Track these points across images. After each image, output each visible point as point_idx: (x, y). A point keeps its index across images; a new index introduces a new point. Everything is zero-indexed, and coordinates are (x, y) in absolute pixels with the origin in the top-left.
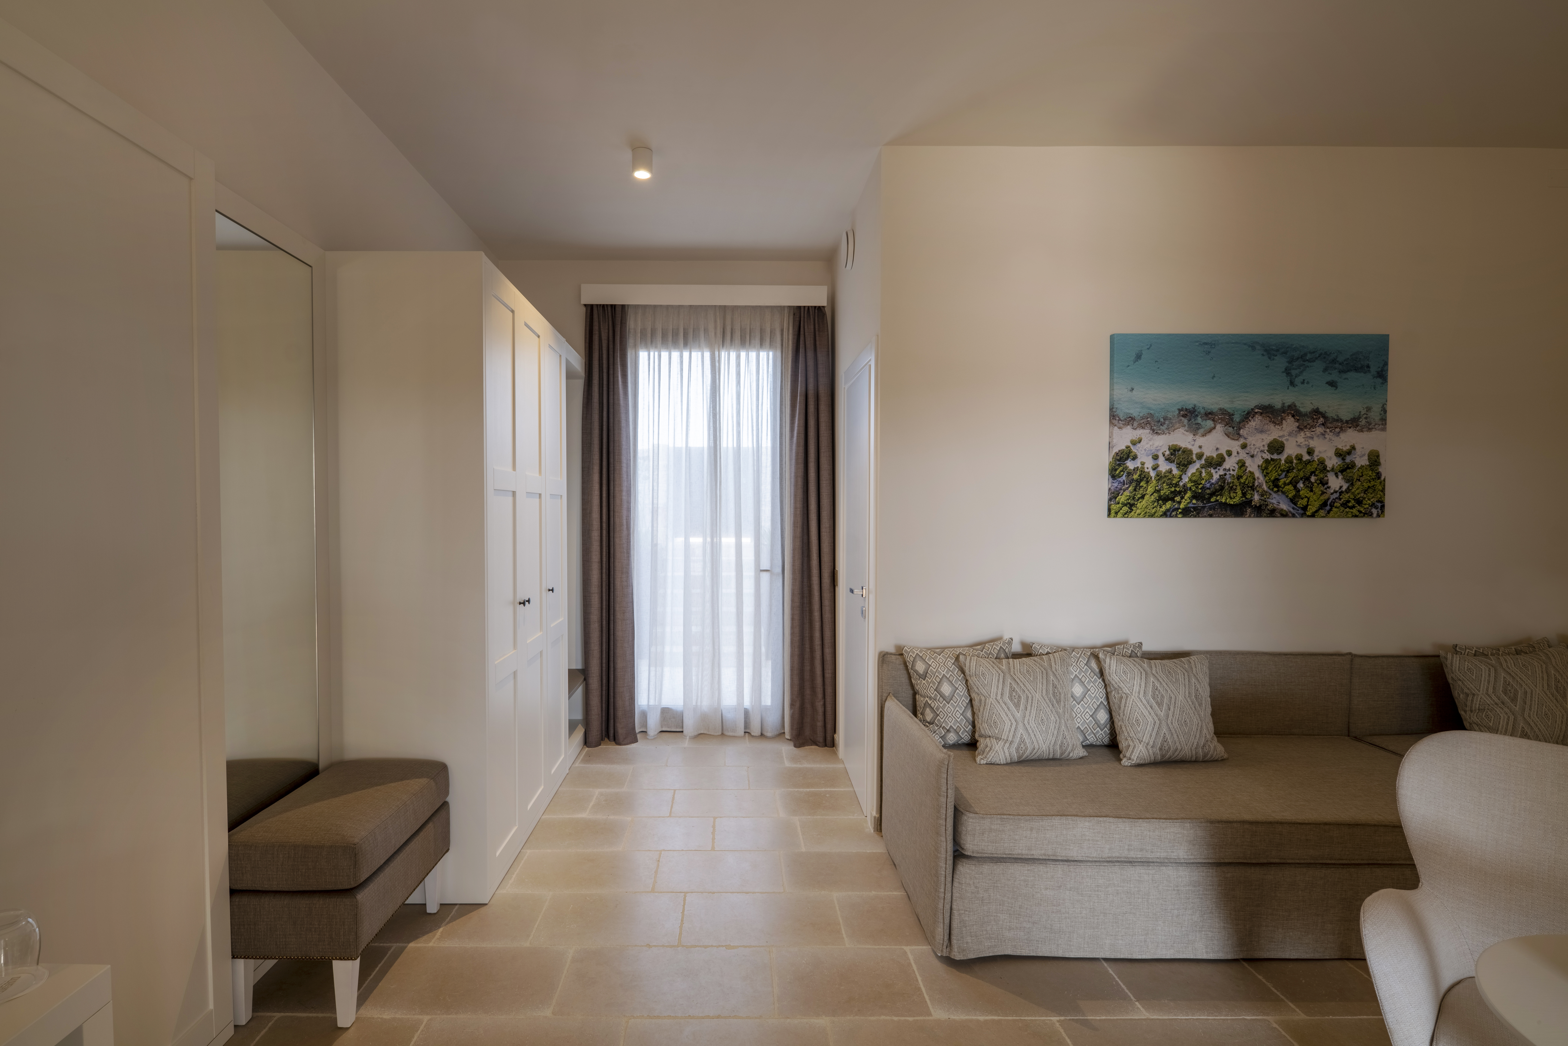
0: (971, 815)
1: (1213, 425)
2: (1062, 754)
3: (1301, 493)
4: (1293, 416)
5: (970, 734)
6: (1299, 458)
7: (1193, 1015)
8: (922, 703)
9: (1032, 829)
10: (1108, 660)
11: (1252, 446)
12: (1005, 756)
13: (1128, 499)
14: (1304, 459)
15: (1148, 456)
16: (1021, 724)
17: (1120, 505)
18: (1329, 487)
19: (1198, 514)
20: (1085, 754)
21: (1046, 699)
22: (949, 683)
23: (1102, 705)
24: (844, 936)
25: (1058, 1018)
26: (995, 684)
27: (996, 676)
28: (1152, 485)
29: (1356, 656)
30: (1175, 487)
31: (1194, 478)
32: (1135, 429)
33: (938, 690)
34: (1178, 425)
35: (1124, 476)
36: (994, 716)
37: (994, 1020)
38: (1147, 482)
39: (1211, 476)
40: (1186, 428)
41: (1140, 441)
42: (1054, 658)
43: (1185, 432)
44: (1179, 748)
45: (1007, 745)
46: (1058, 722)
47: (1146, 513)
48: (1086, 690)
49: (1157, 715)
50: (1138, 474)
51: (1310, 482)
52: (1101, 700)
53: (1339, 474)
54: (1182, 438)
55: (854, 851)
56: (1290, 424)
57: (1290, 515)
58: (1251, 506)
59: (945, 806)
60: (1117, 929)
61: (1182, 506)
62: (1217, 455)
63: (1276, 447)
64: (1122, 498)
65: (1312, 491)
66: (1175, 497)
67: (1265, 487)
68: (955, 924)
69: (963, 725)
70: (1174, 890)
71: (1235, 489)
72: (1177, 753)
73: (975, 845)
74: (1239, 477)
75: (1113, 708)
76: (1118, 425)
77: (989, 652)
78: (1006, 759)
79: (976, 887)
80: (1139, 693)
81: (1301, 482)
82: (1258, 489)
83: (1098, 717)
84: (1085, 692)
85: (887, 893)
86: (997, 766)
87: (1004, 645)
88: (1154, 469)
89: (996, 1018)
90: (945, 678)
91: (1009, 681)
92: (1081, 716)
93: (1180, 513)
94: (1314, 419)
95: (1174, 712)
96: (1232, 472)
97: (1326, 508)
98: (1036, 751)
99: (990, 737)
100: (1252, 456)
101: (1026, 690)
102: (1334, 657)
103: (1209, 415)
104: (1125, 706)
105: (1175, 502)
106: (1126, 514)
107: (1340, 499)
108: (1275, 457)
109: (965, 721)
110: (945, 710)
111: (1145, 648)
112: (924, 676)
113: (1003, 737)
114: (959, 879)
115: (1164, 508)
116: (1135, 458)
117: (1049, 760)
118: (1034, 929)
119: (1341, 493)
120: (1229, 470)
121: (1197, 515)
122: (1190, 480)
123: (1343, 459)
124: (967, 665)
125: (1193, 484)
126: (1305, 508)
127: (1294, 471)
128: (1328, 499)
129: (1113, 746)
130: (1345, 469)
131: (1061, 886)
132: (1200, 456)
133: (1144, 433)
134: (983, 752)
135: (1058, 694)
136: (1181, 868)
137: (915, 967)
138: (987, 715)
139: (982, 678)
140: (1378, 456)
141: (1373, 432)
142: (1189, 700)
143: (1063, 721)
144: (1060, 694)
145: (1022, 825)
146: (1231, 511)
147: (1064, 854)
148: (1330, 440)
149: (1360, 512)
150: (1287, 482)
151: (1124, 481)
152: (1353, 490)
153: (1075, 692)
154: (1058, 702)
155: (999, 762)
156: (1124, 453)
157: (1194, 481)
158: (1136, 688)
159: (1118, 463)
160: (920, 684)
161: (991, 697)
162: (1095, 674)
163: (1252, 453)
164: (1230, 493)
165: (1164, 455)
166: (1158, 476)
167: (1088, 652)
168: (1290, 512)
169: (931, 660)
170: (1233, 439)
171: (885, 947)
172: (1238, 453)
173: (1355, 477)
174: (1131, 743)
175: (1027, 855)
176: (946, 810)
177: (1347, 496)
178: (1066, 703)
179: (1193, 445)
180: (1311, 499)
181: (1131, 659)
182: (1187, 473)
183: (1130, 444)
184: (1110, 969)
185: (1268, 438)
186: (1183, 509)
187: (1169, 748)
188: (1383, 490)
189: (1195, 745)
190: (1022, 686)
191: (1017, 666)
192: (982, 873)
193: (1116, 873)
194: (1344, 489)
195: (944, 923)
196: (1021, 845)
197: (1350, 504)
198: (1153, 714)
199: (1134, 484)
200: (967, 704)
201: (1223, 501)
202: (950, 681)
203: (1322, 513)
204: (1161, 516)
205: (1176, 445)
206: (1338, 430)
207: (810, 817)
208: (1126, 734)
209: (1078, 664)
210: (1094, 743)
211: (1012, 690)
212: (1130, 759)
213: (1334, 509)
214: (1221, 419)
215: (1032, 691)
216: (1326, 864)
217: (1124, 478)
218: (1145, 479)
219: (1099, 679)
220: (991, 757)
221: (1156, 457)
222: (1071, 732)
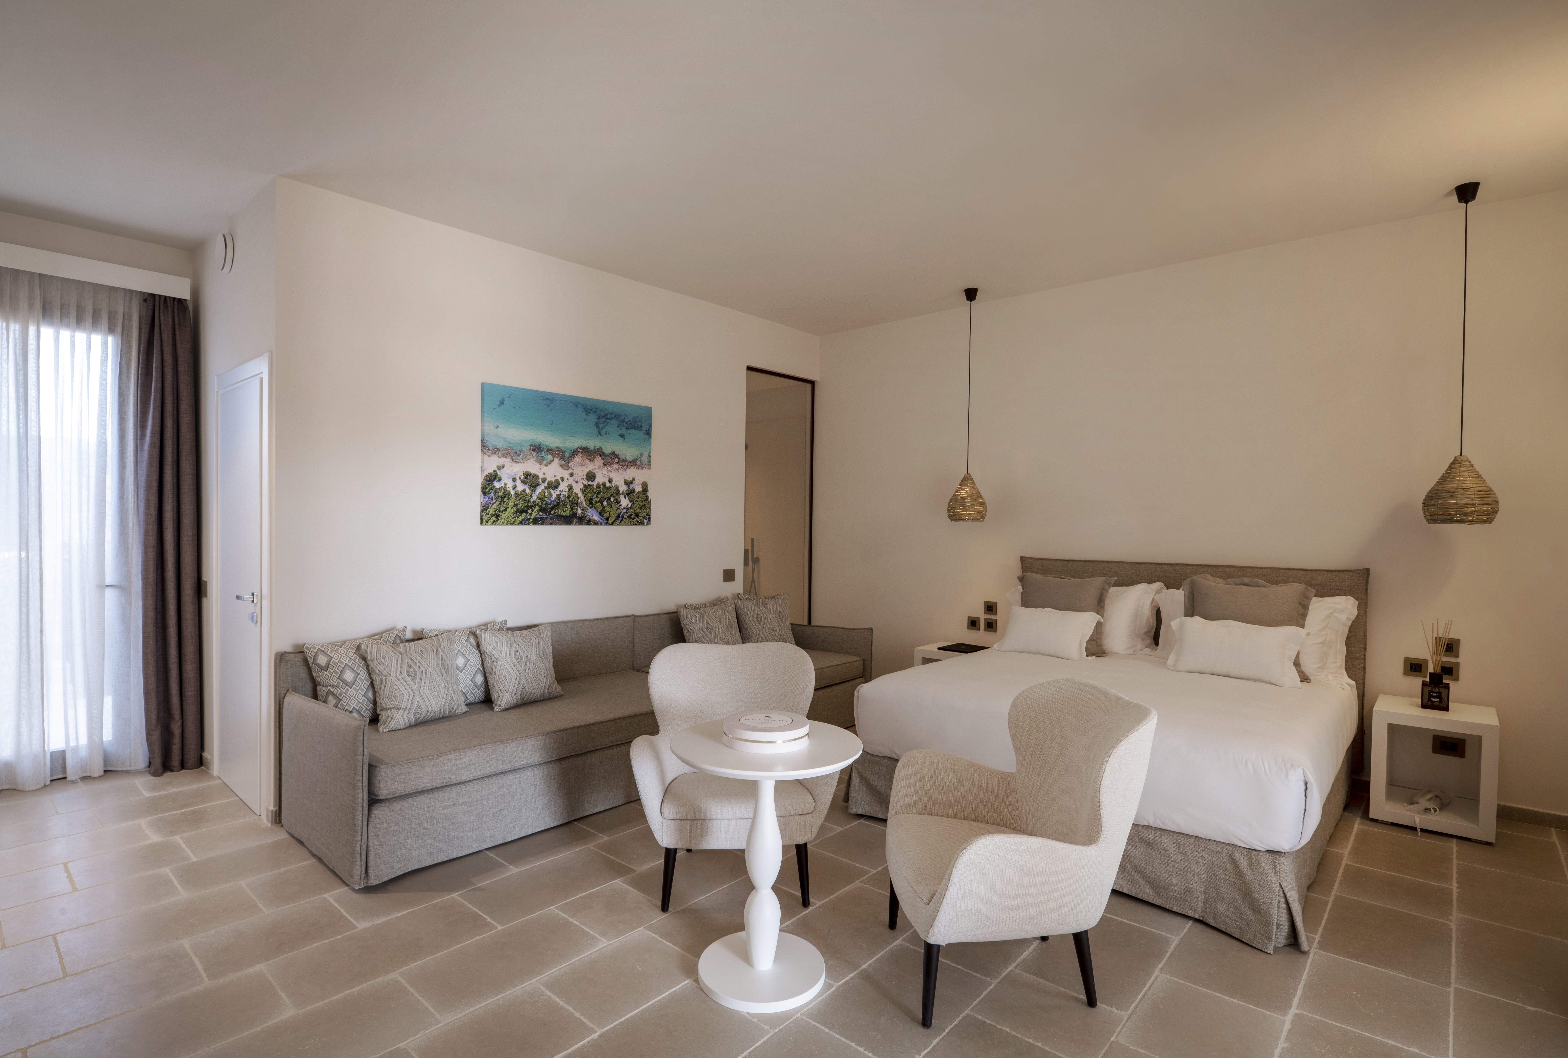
0: (384, 766)
1: (552, 459)
2: (450, 712)
3: (605, 508)
4: (600, 456)
5: (371, 711)
6: (604, 484)
7: (545, 860)
8: (324, 692)
9: (433, 766)
10: (483, 635)
11: (576, 475)
12: (405, 722)
13: (495, 511)
14: (607, 486)
15: (509, 478)
16: (417, 694)
17: (490, 515)
18: (621, 505)
19: (543, 522)
20: (467, 709)
21: (437, 670)
22: (351, 670)
23: (479, 670)
24: (262, 907)
25: (457, 894)
26: (394, 664)
27: (395, 658)
28: (512, 501)
29: (636, 616)
30: (528, 503)
31: (540, 497)
32: (500, 457)
33: (340, 678)
34: (529, 457)
35: (492, 493)
36: (394, 691)
37: (409, 912)
38: (509, 498)
39: (551, 495)
40: (535, 459)
41: (503, 467)
42: (442, 638)
43: (534, 462)
44: (533, 692)
45: (406, 712)
46: (447, 687)
47: (508, 522)
48: (467, 661)
49: (518, 671)
50: (502, 492)
51: (610, 501)
52: (478, 667)
53: (626, 496)
54: (532, 467)
55: (254, 845)
56: (599, 461)
57: (599, 523)
58: (576, 518)
59: (362, 763)
60: (495, 824)
61: (533, 517)
62: (555, 480)
63: (591, 476)
64: (491, 510)
65: (611, 507)
66: (528, 510)
67: (584, 504)
68: (371, 858)
69: (365, 705)
70: (532, 785)
71: (567, 505)
72: (531, 696)
73: (387, 789)
74: (569, 497)
75: (487, 671)
76: (487, 453)
77: (386, 640)
78: (405, 724)
79: (388, 823)
80: (506, 656)
81: (605, 501)
82: (580, 505)
83: (476, 680)
84: (466, 662)
85: (297, 865)
86: (398, 731)
87: (400, 633)
88: (513, 489)
89: (411, 910)
90: (347, 666)
91: (407, 660)
92: (463, 681)
93: (531, 522)
94: (612, 459)
95: (529, 667)
96: (564, 493)
97: (619, 519)
98: (429, 713)
99: (390, 709)
100: (577, 482)
101: (421, 666)
102: (625, 618)
103: (550, 451)
104: (496, 668)
105: (527, 514)
106: (494, 522)
107: (627, 513)
108: (590, 483)
109: (367, 700)
110: (348, 694)
111: (510, 624)
112: (326, 668)
113: (402, 707)
114: (373, 821)
115: (520, 518)
116: (500, 480)
117: (440, 719)
118: (435, 843)
119: (628, 509)
120: (563, 491)
121: (542, 524)
122: (538, 498)
123: (629, 487)
124: (369, 651)
125: (539, 501)
126: (607, 519)
127: (601, 493)
128: (621, 513)
129: (487, 700)
130: (630, 493)
131: (455, 804)
132: (544, 480)
133: (506, 461)
134: (385, 723)
135: (446, 665)
136: (536, 769)
137: (336, 905)
138: (388, 691)
139: (383, 661)
140: (647, 486)
141: (644, 470)
142: (539, 657)
143: (450, 686)
144: (448, 665)
145: (426, 764)
146: (564, 520)
147: (457, 779)
148: (621, 473)
149: (638, 522)
150: (597, 501)
151: (492, 497)
152: (634, 507)
153: (458, 663)
154: (447, 672)
155: (398, 728)
156: (492, 476)
157: (541, 499)
158: (504, 653)
159: (488, 483)
160: (320, 676)
161: (392, 676)
162: (473, 648)
163: (577, 480)
164: (563, 508)
165: (520, 479)
166: (516, 494)
167: (468, 631)
168: (599, 521)
169: (333, 652)
170: (565, 469)
171: (305, 901)
172: (568, 479)
173: (635, 499)
174: (501, 694)
175: (430, 786)
176: (363, 767)
177: (631, 511)
178: (453, 672)
179: (540, 472)
180: (611, 513)
181: (499, 632)
182: (535, 492)
183: (496, 469)
184: (490, 854)
185: (586, 470)
186: (533, 519)
187: (527, 693)
188: (650, 508)
189: (543, 688)
190: (417, 663)
191: (412, 648)
192: (393, 811)
193: (494, 783)
194: (629, 506)
195: (361, 860)
196: (425, 780)
197: (632, 517)
198: (515, 670)
199: (499, 500)
200: (369, 686)
201: (559, 513)
202: (352, 668)
203: (617, 522)
204: (519, 524)
205: (528, 472)
206: (625, 467)
207: (193, 832)
208: (497, 688)
209: (460, 641)
210: (473, 701)
211: (409, 667)
212: (500, 706)
213: (624, 520)
214: (556, 454)
215: (426, 666)
216: (619, 744)
217: (492, 495)
218: (507, 496)
219: (477, 650)
220: (393, 725)
221: (514, 480)
222: (456, 694)
